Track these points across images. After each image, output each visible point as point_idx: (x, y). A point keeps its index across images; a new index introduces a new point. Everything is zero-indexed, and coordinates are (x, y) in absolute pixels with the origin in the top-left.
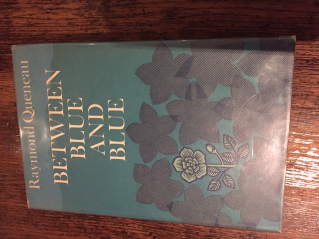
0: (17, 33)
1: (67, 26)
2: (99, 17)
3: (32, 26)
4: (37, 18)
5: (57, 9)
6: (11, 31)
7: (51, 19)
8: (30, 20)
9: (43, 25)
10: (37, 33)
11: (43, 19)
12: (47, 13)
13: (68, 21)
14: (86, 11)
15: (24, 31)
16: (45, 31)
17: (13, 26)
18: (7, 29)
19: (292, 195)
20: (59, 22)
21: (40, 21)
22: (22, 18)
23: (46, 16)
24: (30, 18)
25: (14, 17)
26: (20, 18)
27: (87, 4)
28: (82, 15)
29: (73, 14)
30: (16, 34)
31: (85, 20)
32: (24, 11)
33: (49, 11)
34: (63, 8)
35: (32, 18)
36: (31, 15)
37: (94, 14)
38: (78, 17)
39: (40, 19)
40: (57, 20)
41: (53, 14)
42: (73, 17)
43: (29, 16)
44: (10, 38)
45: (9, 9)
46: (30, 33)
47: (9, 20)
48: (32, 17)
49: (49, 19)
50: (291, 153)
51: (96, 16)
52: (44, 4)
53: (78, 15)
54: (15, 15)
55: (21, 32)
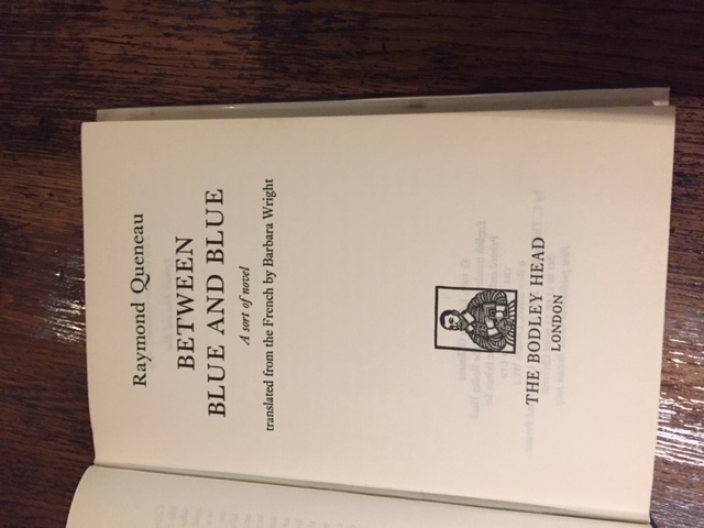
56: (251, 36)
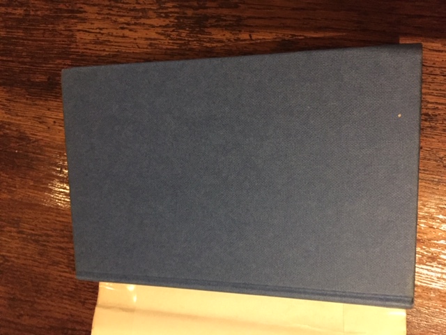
0: (81, 51)
1: (147, 48)
2: (190, 39)
3: (101, 43)
4: (109, 34)
5: (135, 24)
6: (73, 48)
7: (127, 37)
8: (99, 36)
9: (116, 44)
10: (108, 53)
11: (116, 36)
12: (122, 28)
13: (149, 42)
14: (173, 31)
15: (90, 49)
16: (118, 51)
17: (76, 42)
18: (68, 45)
19: (430, 299)
20: (137, 41)
21: (111, 39)
22: (89, 32)
23: (120, 32)
24: (99, 33)
25: (79, 30)
26: (86, 31)
27: (176, 21)
28: (169, 36)
29: (157, 33)
30: (79, 52)
31: (171, 41)
32: (92, 24)
33: (125, 26)
34: (144, 24)
35: (102, 34)
36: (101, 29)
37: (184, 35)
38: (162, 37)
39: (112, 36)
40: (135, 39)
41: (131, 30)
42: (156, 36)
43: (98, 31)
44: (71, 57)
45: (73, 18)
46: (98, 52)
47: (71, 33)
48: (102, 32)
49: (124, 37)
50: (434, 243)
51: (186, 39)
52: (119, 16)
53: (162, 34)
54: (79, 27)
55: (85, 51)
56: (172, 29)
